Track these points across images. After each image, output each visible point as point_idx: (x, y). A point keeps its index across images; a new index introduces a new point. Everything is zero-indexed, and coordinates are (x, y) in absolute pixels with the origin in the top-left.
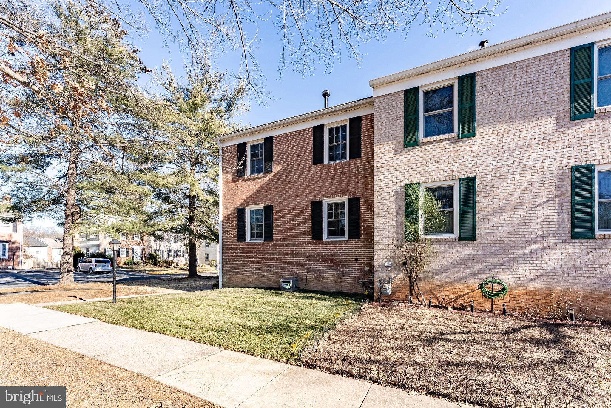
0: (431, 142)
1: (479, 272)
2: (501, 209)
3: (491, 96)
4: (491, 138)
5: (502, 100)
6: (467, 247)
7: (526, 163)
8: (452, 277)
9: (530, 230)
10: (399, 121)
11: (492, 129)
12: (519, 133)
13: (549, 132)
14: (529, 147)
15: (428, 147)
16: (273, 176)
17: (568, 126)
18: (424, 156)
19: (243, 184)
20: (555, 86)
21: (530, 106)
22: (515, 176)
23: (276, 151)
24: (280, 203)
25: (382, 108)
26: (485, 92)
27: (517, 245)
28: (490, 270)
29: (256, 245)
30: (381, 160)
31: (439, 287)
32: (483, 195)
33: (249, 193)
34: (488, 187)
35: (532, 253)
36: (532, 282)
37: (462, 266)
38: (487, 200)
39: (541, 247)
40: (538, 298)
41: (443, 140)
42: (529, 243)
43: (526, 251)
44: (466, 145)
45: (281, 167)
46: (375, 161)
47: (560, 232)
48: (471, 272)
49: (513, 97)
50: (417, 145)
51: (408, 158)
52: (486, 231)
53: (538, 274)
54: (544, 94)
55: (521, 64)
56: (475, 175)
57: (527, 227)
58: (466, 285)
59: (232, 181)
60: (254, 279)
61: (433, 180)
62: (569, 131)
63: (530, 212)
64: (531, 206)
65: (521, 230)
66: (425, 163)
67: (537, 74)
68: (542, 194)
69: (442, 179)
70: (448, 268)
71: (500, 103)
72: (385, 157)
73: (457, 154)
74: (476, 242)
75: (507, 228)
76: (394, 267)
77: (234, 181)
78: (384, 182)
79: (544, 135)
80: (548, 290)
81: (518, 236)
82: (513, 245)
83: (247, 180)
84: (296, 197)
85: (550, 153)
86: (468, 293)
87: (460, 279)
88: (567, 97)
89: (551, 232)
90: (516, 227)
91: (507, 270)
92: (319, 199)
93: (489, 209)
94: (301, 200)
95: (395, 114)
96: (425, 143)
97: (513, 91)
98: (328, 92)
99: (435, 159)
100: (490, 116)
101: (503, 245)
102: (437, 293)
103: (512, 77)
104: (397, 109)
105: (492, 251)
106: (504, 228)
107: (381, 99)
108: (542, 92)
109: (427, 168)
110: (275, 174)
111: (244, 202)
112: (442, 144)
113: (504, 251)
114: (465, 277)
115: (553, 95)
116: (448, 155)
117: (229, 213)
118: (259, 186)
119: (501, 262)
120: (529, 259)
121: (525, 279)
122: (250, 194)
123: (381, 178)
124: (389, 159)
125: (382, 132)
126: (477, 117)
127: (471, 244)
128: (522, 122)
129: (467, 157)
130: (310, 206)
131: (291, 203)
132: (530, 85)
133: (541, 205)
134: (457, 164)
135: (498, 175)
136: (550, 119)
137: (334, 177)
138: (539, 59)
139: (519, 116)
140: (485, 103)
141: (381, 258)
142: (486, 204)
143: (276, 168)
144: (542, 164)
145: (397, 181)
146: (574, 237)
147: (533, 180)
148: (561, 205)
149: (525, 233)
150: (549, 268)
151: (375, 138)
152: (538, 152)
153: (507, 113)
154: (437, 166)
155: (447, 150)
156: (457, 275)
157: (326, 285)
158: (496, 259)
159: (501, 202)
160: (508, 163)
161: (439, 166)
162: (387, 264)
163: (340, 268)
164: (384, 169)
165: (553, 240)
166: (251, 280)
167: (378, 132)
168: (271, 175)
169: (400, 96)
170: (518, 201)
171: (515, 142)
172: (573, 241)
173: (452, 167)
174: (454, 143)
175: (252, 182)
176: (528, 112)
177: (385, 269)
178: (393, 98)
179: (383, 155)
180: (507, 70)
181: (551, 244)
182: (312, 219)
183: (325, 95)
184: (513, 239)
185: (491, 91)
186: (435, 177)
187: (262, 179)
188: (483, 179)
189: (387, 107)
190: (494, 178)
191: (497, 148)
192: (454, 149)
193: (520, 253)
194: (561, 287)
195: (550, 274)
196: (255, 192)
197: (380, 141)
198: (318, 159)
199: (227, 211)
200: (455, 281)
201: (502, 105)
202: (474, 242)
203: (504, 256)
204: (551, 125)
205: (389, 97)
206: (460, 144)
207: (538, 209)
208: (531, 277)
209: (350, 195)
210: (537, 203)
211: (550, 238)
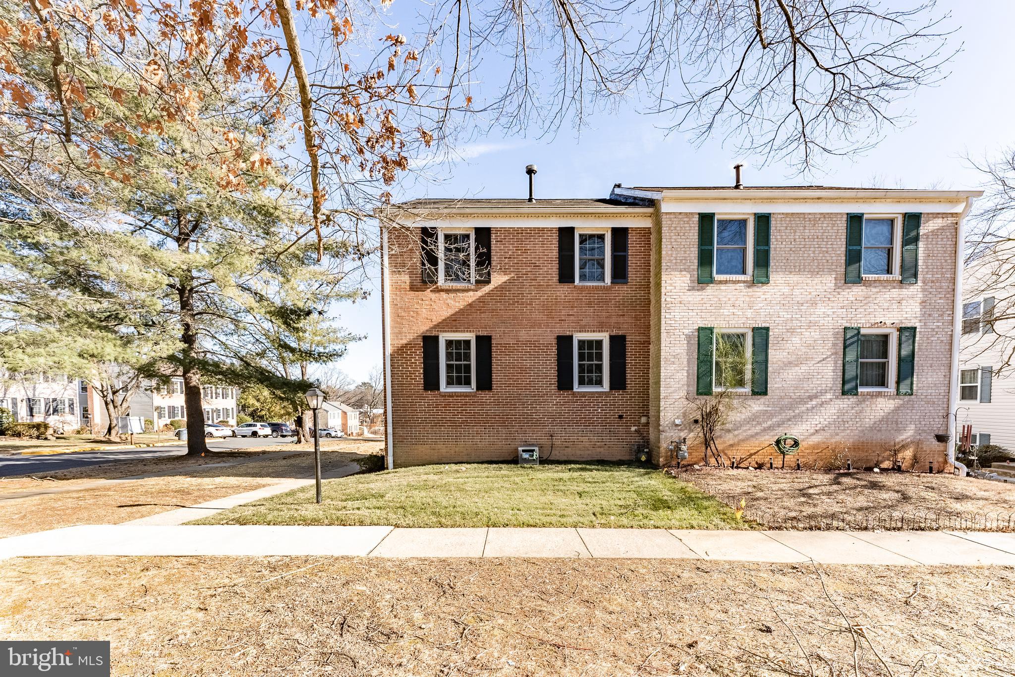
0: (726, 282)
1: (769, 428)
2: (790, 363)
3: (784, 243)
4: (783, 288)
5: (793, 249)
6: (758, 402)
7: (811, 319)
8: (745, 434)
9: (812, 386)
10: (692, 249)
11: (784, 279)
12: (806, 287)
13: (830, 290)
14: (814, 304)
15: (723, 287)
16: (492, 291)
17: (844, 287)
18: (719, 297)
19: (433, 296)
20: (835, 246)
21: (816, 261)
22: (802, 330)
23: (496, 252)
24: (504, 333)
25: (672, 228)
26: (779, 237)
27: (802, 401)
28: (779, 426)
29: (460, 396)
30: (670, 294)
31: (732, 446)
32: (775, 348)
33: (446, 313)
34: (780, 339)
35: (813, 408)
36: (813, 437)
37: (754, 423)
38: (778, 353)
39: (820, 403)
40: (816, 451)
41: (739, 282)
42: (811, 398)
43: (808, 406)
44: (760, 291)
45: (505, 278)
46: (663, 294)
47: (834, 388)
48: (762, 428)
49: (803, 249)
50: (712, 283)
51: (702, 297)
52: (776, 386)
53: (817, 429)
54: (827, 252)
55: (810, 216)
56: (767, 325)
57: (810, 383)
58: (757, 442)
59: (410, 288)
60: (457, 449)
61: (727, 326)
62: (843, 293)
63: (812, 368)
64: (813, 362)
65: (805, 385)
66: (720, 306)
67: (822, 231)
68: (822, 350)
69: (736, 326)
70: (741, 425)
71: (791, 252)
72: (675, 291)
73: (752, 299)
74: (767, 397)
75: (794, 382)
76: (685, 425)
77: (413, 288)
78: (673, 322)
79: (825, 293)
80: (824, 443)
81: (803, 391)
82: (799, 400)
83: (442, 290)
84: (532, 327)
85: (830, 312)
86: (758, 451)
87: (752, 436)
88: (843, 259)
89: (828, 388)
90: (801, 382)
91: (793, 426)
92: (568, 333)
93: (779, 363)
94: (539, 331)
95: (688, 240)
96: (721, 282)
97: (803, 243)
98: (535, 168)
99: (730, 302)
100: (782, 264)
101: (791, 400)
102: (729, 453)
103: (801, 228)
104: (691, 234)
105: (781, 406)
106: (791, 382)
107: (672, 216)
108: (825, 249)
109: (722, 311)
110: (496, 288)
111: (435, 325)
112: (738, 286)
113: (791, 407)
114: (757, 434)
115: (833, 255)
116: (743, 299)
117: (404, 342)
118: (465, 304)
119: (788, 417)
120: (810, 414)
121: (807, 434)
122: (448, 315)
123: (670, 317)
124: (680, 294)
125: (672, 258)
126: (772, 263)
127: (763, 399)
128: (809, 276)
129: (762, 305)
130: (554, 342)
131: (523, 335)
132: (816, 240)
133: (821, 361)
134: (752, 311)
135: (788, 327)
136: (830, 279)
137: (589, 304)
138: (824, 215)
139: (807, 270)
140: (778, 249)
141: (669, 414)
142: (777, 357)
143: (498, 279)
144: (823, 322)
145: (689, 322)
146: (844, 393)
147: (816, 337)
148: (836, 363)
149: (808, 388)
150: (826, 423)
151: (663, 264)
152: (821, 309)
153: (797, 264)
154: (731, 311)
155: (742, 293)
156: (750, 433)
157: (578, 452)
158: (784, 414)
159: (789, 356)
160: (797, 316)
161: (734, 311)
162: (677, 422)
163: (599, 428)
164: (674, 305)
165: (829, 396)
166: (453, 451)
167: (668, 258)
168: (487, 289)
169: (694, 219)
170: (804, 356)
171: (803, 296)
172: (843, 397)
173: (747, 313)
174: (749, 287)
175: (452, 295)
176: (814, 267)
177: (674, 428)
178: (685, 219)
179: (673, 288)
180: (798, 219)
181: (827, 400)
182: (557, 360)
183: (530, 172)
184: (798, 394)
185: (784, 237)
186: (730, 322)
187: (471, 293)
188: (775, 330)
189: (678, 229)
190: (785, 330)
191: (788, 299)
192: (749, 294)
193: (803, 409)
194: (833, 440)
195: (826, 428)
196: (456, 313)
197: (669, 270)
198: (566, 276)
199: (402, 339)
200: (747, 439)
201: (793, 255)
202: (765, 397)
203: (791, 411)
204: (831, 285)
205: (680, 217)
206: (755, 289)
207: (818, 365)
208: (812, 431)
209: (613, 331)
210: (819, 360)
211: (827, 394)
